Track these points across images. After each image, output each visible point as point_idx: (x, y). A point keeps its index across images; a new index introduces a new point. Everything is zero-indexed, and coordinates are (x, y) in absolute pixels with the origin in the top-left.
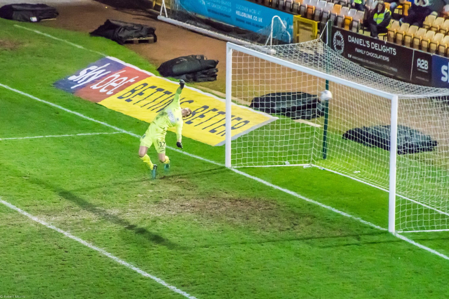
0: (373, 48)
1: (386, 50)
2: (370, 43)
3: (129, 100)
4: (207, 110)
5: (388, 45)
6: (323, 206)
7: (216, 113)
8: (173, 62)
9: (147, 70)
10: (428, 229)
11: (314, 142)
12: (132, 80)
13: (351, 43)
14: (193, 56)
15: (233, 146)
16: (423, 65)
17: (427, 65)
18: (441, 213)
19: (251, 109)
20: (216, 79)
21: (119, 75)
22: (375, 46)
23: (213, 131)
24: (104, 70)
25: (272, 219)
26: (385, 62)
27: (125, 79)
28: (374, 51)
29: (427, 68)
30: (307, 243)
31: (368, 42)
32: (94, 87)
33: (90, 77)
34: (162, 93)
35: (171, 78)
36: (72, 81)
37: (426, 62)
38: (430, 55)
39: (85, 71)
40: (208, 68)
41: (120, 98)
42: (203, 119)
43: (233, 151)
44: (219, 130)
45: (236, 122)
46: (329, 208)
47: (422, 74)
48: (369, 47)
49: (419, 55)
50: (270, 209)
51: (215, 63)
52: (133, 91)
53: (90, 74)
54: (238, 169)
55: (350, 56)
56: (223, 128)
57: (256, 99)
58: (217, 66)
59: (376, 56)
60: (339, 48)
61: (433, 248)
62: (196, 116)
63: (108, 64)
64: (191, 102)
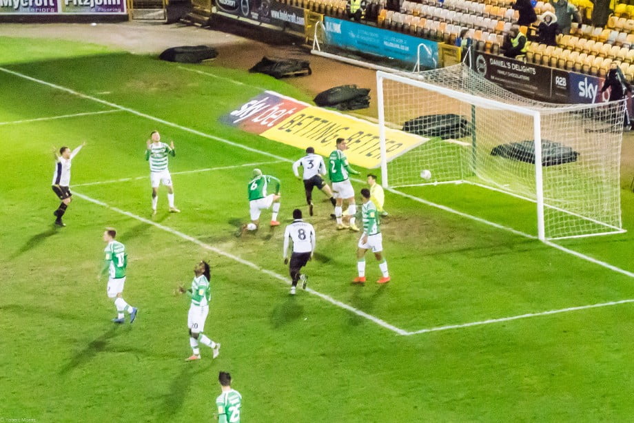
0: (513, 69)
1: (526, 70)
2: (511, 65)
3: (289, 131)
4: (362, 135)
5: (528, 66)
7: (371, 138)
8: (328, 93)
9: (304, 101)
10: (575, 234)
12: (290, 112)
13: (492, 65)
14: (346, 86)
15: (388, 167)
16: (561, 82)
17: (565, 82)
19: (402, 132)
20: (369, 106)
21: (278, 108)
22: (516, 67)
23: (369, 155)
24: (264, 104)
25: (429, 234)
26: (526, 82)
27: (284, 111)
28: (515, 72)
29: (565, 85)
30: (464, 254)
31: (508, 64)
32: (256, 120)
33: (251, 111)
34: (319, 122)
35: (327, 107)
36: (234, 116)
37: (564, 79)
38: (567, 73)
39: (246, 105)
40: (361, 96)
41: (281, 128)
42: (359, 144)
43: (389, 173)
44: (374, 154)
45: (390, 145)
46: (482, 220)
47: (561, 90)
48: (509, 68)
49: (556, 73)
50: (427, 224)
51: (368, 91)
52: (292, 122)
53: (251, 108)
54: (395, 189)
55: (493, 77)
56: (378, 151)
57: (407, 123)
58: (370, 94)
59: (516, 76)
60: (482, 70)
61: (582, 253)
62: (352, 141)
63: (267, 98)
64: (346, 129)
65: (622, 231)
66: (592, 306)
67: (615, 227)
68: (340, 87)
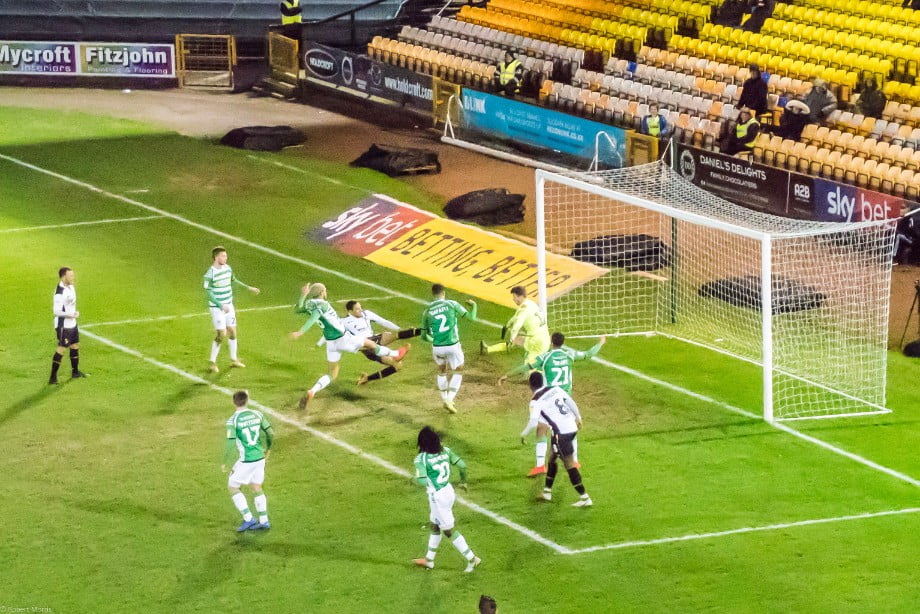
0: (734, 171)
1: (752, 173)
2: (730, 165)
3: (406, 253)
4: (513, 262)
5: (755, 167)
6: (675, 388)
7: (525, 266)
8: (464, 199)
9: (429, 210)
10: (816, 414)
11: (658, 301)
12: (409, 226)
13: (703, 165)
14: (490, 190)
15: (549, 309)
16: (802, 192)
17: (808, 192)
18: (832, 391)
19: (570, 258)
20: (523, 220)
21: (391, 220)
22: (737, 169)
24: (371, 213)
25: (605, 408)
26: (752, 190)
27: (399, 224)
28: (736, 175)
29: (808, 197)
30: (655, 439)
31: (727, 163)
32: (358, 236)
33: (352, 223)
34: (450, 241)
35: (462, 221)
36: (328, 229)
37: (807, 187)
38: (811, 179)
39: (345, 214)
40: (512, 205)
41: (394, 249)
42: (508, 275)
45: (553, 277)
46: (682, 390)
47: (801, 204)
48: (728, 170)
49: (797, 179)
50: (602, 394)
51: (520, 198)
52: (411, 240)
53: (351, 219)
55: (703, 183)
56: (534, 286)
57: (578, 245)
58: (525, 202)
59: (738, 182)
60: (688, 172)
61: (826, 441)
62: (498, 270)
63: (376, 204)
64: (489, 252)
65: (885, 411)
66: (839, 519)
67: (876, 405)
68: (482, 192)
